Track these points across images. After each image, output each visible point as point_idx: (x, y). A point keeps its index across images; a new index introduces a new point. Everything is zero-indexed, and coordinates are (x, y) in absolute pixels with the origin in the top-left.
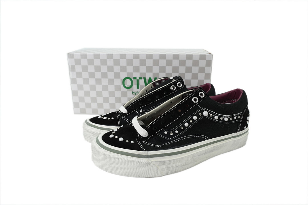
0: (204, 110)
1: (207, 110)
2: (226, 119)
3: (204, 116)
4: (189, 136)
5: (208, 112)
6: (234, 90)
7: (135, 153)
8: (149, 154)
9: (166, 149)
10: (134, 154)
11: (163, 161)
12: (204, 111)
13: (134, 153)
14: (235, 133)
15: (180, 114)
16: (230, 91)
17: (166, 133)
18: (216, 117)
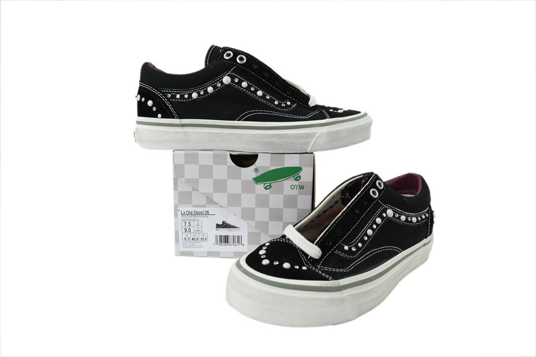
0: (387, 207)
1: (391, 208)
2: (414, 220)
3: (389, 217)
4: (376, 251)
5: (393, 211)
6: (404, 175)
7: (322, 286)
8: (341, 285)
9: (358, 274)
10: (318, 287)
11: (359, 293)
12: (387, 209)
13: (318, 285)
14: (425, 239)
15: (359, 216)
16: (399, 177)
17: (346, 248)
18: (403, 218)
